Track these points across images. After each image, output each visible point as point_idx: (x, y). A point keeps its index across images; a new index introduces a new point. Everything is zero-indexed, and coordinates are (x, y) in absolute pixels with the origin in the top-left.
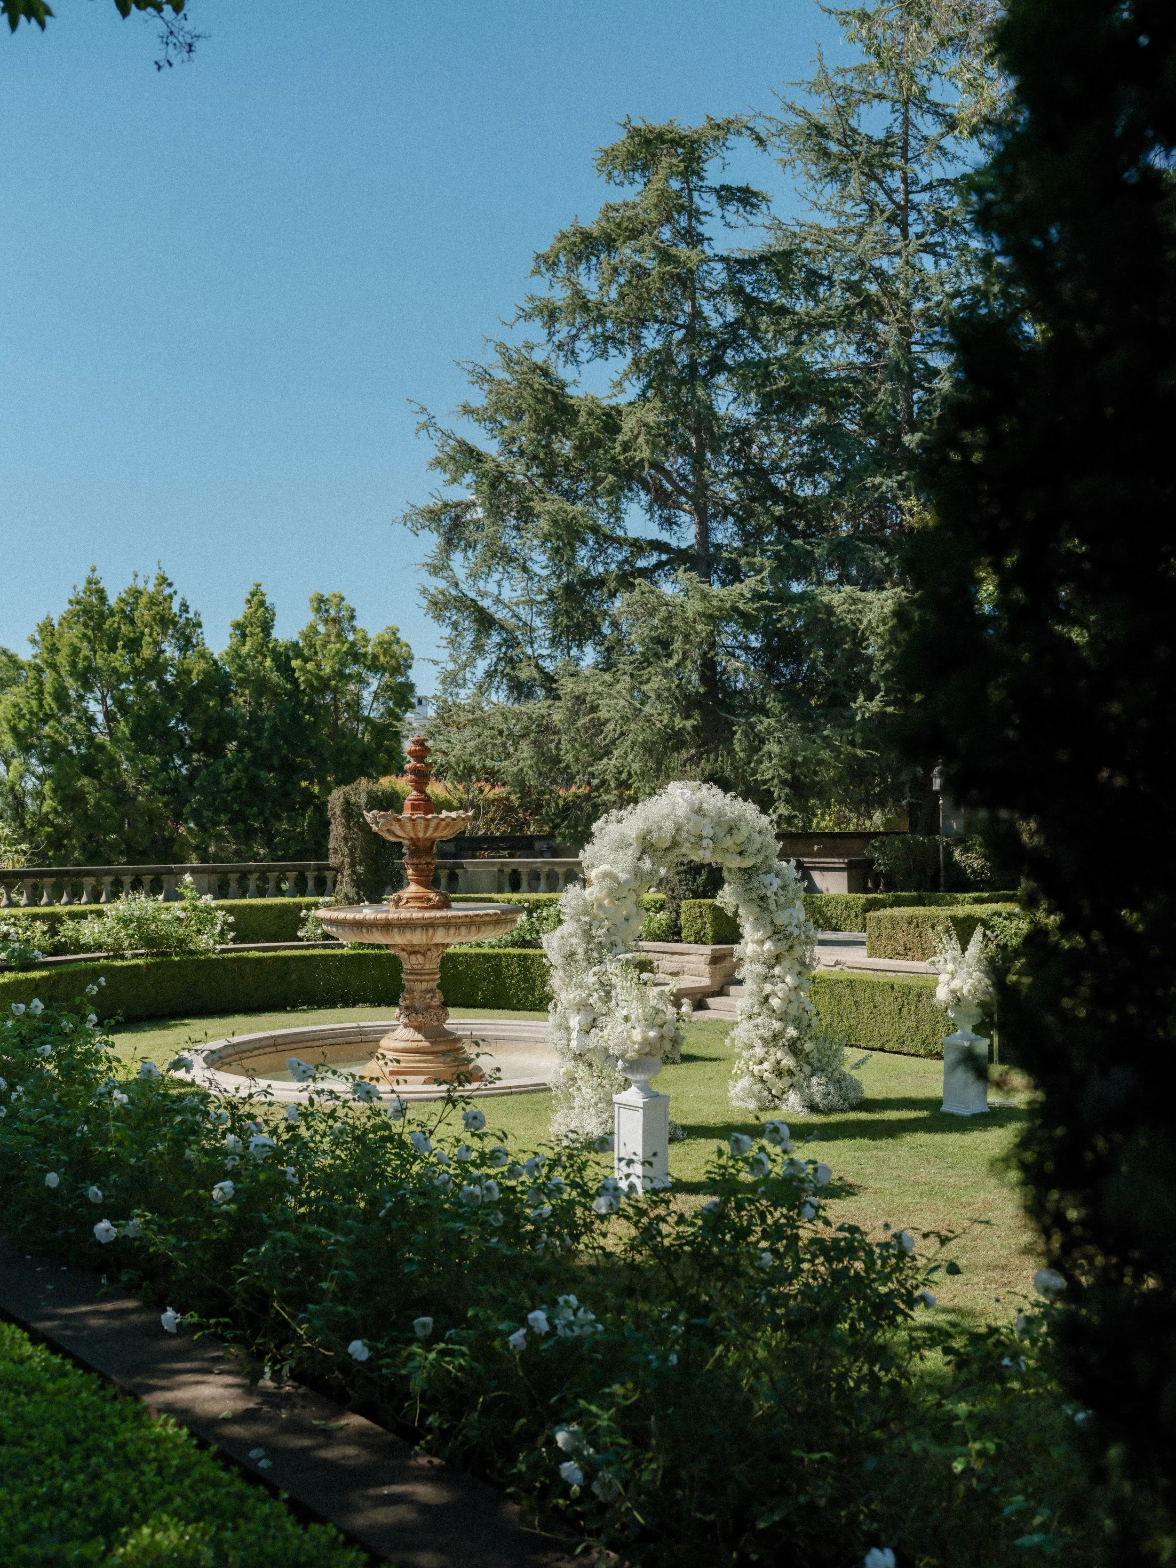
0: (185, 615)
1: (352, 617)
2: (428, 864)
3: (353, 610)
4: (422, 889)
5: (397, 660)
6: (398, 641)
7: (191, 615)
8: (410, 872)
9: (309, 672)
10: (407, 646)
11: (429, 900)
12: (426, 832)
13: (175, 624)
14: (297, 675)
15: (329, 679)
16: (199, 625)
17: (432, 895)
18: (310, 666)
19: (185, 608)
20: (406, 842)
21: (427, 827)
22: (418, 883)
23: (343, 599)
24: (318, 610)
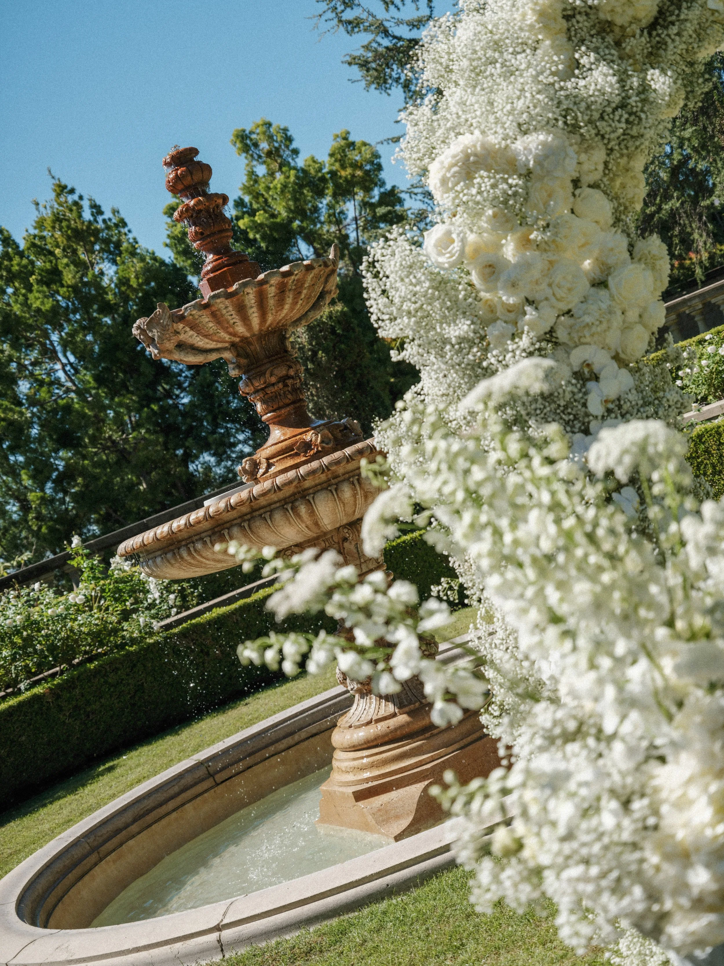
0: (100, 219)
1: (289, 139)
2: (284, 379)
3: (285, 130)
4: (290, 432)
5: (361, 167)
6: (352, 145)
7: (108, 215)
8: (259, 407)
9: (261, 225)
10: (365, 144)
11: (307, 446)
12: (245, 320)
13: (96, 232)
14: (251, 236)
15: (291, 221)
16: (123, 223)
17: (309, 436)
18: (260, 217)
19: (97, 209)
20: (227, 355)
21: (241, 309)
22: (282, 422)
23: (269, 125)
24: (246, 149)
